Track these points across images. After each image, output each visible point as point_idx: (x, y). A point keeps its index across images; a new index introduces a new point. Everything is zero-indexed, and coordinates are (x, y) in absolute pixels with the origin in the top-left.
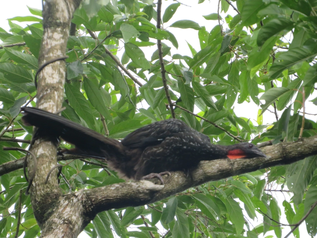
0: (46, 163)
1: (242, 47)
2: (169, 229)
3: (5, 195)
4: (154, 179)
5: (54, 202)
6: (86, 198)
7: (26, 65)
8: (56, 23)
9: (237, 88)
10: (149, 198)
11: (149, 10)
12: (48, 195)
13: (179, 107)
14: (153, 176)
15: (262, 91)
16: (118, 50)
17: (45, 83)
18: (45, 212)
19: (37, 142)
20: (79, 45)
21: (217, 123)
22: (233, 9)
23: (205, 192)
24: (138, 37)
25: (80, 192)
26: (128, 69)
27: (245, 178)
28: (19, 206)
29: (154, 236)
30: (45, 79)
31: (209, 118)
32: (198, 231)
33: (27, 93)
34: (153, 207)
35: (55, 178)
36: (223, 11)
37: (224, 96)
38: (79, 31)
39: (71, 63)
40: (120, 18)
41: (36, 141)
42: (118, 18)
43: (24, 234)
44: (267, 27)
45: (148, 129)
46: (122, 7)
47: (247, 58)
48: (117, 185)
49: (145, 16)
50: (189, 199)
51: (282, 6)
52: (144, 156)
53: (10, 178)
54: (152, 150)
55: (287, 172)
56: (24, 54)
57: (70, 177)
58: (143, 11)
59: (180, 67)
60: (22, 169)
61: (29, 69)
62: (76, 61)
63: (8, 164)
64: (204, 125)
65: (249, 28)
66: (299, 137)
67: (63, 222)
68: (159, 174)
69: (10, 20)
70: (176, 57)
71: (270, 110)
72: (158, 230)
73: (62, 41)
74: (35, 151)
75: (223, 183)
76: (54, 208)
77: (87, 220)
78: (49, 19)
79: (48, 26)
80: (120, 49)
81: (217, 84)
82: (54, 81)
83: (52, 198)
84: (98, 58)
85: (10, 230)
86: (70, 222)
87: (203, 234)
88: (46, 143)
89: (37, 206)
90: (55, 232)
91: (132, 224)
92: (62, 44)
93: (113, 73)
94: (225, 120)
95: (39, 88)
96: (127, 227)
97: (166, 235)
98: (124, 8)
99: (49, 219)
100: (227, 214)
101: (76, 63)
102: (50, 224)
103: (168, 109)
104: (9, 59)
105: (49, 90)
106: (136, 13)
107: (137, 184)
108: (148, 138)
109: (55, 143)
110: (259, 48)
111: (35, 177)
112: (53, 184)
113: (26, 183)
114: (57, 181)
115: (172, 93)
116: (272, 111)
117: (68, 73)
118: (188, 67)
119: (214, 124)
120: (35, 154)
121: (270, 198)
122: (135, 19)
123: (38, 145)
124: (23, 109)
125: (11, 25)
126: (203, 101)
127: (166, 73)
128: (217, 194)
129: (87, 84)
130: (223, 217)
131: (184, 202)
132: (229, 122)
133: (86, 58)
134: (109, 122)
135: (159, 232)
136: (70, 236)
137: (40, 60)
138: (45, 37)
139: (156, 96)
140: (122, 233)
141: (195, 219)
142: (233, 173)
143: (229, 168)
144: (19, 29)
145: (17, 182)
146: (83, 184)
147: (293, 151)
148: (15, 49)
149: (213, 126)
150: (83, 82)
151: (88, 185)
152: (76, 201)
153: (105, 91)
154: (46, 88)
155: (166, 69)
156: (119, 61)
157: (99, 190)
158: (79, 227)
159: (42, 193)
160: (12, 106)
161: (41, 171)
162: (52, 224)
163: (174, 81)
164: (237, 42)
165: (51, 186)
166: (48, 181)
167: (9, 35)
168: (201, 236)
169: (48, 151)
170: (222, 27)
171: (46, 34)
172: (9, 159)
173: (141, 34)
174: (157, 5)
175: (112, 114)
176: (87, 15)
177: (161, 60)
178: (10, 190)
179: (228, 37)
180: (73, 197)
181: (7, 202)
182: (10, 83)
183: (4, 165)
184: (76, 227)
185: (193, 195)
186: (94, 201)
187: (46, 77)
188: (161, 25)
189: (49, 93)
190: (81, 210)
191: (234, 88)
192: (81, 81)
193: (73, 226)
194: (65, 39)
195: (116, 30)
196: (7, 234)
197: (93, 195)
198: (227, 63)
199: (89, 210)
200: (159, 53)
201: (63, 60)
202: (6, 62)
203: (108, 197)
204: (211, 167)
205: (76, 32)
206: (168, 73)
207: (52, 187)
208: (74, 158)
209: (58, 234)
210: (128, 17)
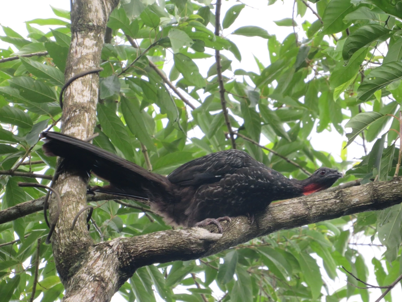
0: (73, 203)
1: (323, 61)
2: (227, 292)
3: (18, 246)
4: (209, 226)
5: (83, 253)
6: (123, 248)
7: (48, 80)
8: (89, 25)
9: (315, 113)
10: (204, 250)
11: (205, 12)
12: (75, 244)
13: (242, 137)
14: (209, 222)
15: (347, 117)
16: (165, 62)
17: (73, 102)
18: (70, 266)
19: (62, 176)
20: (115, 55)
21: (290, 157)
22: (312, 12)
23: (273, 244)
24: (191, 46)
25: (116, 241)
26: (177, 87)
27: (324, 227)
28: (36, 259)
29: (207, 299)
30: (73, 97)
31: (280, 151)
32: (263, 295)
33: (48, 115)
34: (207, 263)
35: (84, 223)
36: (299, 15)
37: (299, 123)
38: (116, 38)
39: (105, 78)
40: (169, 22)
41: (60, 176)
42: (165, 22)
43: (41, 295)
44: (356, 36)
45: (203, 162)
46: (172, 8)
47: (329, 76)
48: (162, 233)
49: (199, 20)
50: (253, 254)
51: (375, 10)
52: (198, 196)
53: (25, 223)
54: (208, 189)
55: (378, 220)
56: (46, 65)
57: (101, 223)
58: (197, 14)
59: (244, 85)
60: (42, 212)
61: (53, 86)
62: (112, 75)
63: (24, 206)
64: (273, 160)
65: (332, 38)
66: (395, 176)
67: (94, 279)
68: (217, 219)
69: (28, 23)
70: (239, 72)
71: (357, 142)
72: (212, 293)
73: (96, 49)
74: (59, 188)
75: (296, 233)
76: (82, 261)
77: (124, 277)
78: (79, 21)
79: (78, 29)
80: (168, 61)
81: (290, 108)
82: (84, 100)
83: (80, 248)
84: (140, 73)
85: (25, 290)
86: (102, 279)
87: (269, 298)
88: (74, 178)
89: (61, 258)
90: (83, 292)
91: (180, 284)
92: (95, 52)
93: (158, 91)
94: (299, 154)
95: (65, 109)
96: (174, 288)
97: (223, 298)
98: (174, 9)
99: (76, 275)
100: (300, 273)
101: (112, 78)
102: (77, 281)
103: (228, 138)
104: (27, 73)
105: (78, 110)
106: (188, 16)
107: (188, 232)
108: (202, 174)
109: (85, 178)
110: (346, 61)
111: (58, 222)
112: (81, 231)
113: (46, 231)
114: (86, 226)
115: (232, 119)
116: (360, 143)
117: (101, 91)
118: (254, 86)
119: (286, 159)
120: (59, 192)
121: (355, 253)
122: (187, 23)
123: (62, 180)
124: (44, 135)
125: (30, 29)
126: (272, 130)
127: (225, 93)
128: (288, 247)
129: (126, 105)
130: (295, 276)
131: (247, 257)
132: (305, 156)
133: (124, 72)
134: (152, 153)
135: (213, 295)
136: (102, 297)
137: (66, 73)
138: (74, 44)
139: (213, 122)
140: (166, 295)
141: (259, 279)
142: (310, 220)
143: (305, 213)
144: (40, 35)
145: (34, 228)
146: (118, 232)
147: (386, 193)
148: (34, 60)
149: (285, 161)
150: (121, 103)
151: (124, 233)
152: (110, 252)
153: (148, 115)
154: (74, 109)
155: (225, 87)
156: (165, 77)
157: (139, 239)
158: (114, 285)
159: (67, 241)
160: (30, 132)
161: (67, 214)
162: (79, 281)
163: (235, 104)
164: (317, 55)
165: (79, 232)
166: (75, 227)
167: (27, 42)
168: (267, 300)
169: (76, 189)
170: (298, 36)
171: (75, 40)
172: (24, 200)
173: (195, 42)
174: (215, 6)
175: (156, 144)
176: (128, 17)
177: (220, 76)
178: (25, 240)
179: (305, 48)
180: (107, 247)
181: (21, 254)
182: (27, 103)
183: (18, 206)
184: (109, 285)
185: (258, 249)
186: (133, 253)
187: (74, 94)
188: (220, 32)
189: (78, 115)
190: (116, 264)
191: (311, 113)
192: (117, 102)
193: (106, 285)
194: (99, 46)
195: (163, 37)
196: (21, 296)
197: (132, 245)
198: (303, 82)
199: (127, 264)
200: (217, 67)
201: (96, 74)
202: (22, 76)
203: (151, 247)
204: (283, 212)
205: (112, 39)
206: (228, 93)
207: (80, 234)
208: (108, 198)
209: (87, 294)
210: (178, 21)
